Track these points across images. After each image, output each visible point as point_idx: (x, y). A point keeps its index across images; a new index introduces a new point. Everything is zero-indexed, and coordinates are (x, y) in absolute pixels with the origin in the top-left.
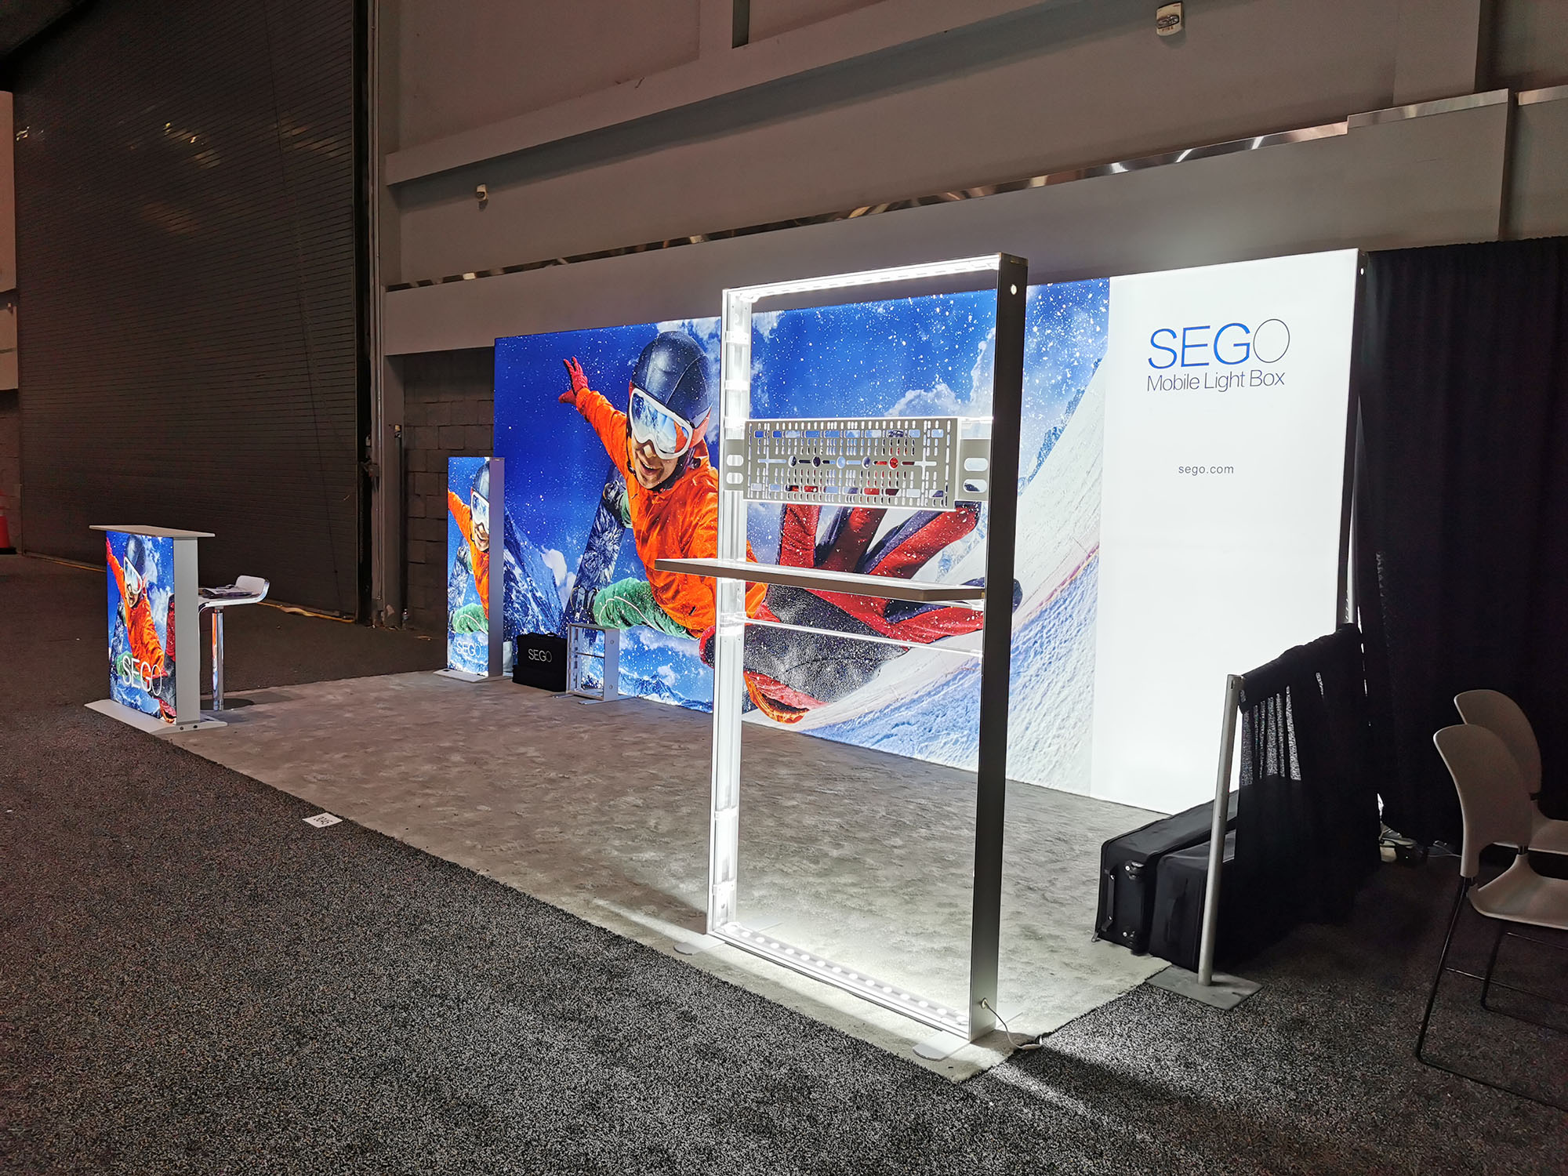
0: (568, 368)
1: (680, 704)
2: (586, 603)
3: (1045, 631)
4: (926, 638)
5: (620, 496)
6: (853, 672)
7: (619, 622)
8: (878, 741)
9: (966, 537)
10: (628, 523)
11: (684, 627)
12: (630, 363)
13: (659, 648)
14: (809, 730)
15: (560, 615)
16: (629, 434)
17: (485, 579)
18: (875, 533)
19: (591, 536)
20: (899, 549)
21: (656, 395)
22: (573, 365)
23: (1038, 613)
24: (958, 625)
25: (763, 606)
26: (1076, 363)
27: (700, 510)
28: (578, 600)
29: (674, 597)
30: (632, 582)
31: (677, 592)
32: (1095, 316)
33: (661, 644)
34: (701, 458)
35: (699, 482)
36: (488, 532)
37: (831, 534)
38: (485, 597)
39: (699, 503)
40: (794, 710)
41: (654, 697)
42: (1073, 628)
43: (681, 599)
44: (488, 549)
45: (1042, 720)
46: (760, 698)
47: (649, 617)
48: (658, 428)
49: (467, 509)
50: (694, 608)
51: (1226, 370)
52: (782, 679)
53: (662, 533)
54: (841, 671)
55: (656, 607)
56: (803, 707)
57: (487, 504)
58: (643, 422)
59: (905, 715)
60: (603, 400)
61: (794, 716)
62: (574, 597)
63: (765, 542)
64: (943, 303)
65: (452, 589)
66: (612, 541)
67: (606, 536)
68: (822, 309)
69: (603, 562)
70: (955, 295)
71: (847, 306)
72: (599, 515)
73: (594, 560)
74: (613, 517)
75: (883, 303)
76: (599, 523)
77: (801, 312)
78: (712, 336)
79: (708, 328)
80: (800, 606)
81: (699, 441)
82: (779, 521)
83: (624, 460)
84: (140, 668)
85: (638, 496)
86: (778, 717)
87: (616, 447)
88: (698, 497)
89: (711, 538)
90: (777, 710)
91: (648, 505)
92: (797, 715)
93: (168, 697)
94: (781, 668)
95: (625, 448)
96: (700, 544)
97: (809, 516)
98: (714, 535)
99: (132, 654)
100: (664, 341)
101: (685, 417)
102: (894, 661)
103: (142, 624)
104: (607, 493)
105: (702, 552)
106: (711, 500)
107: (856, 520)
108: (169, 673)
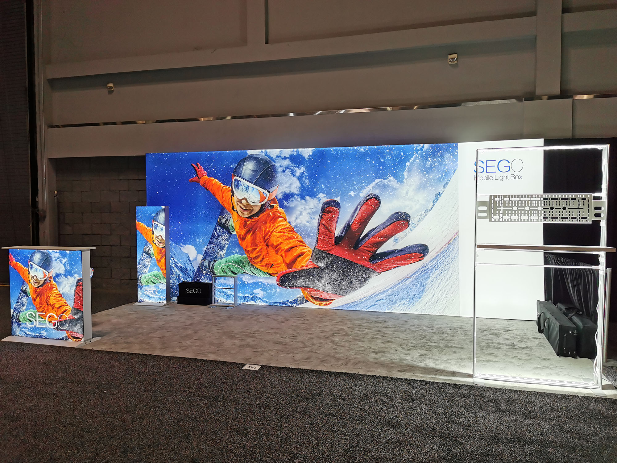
0: (194, 168)
1: (267, 304)
2: (209, 267)
3: (439, 262)
4: (389, 268)
5: (228, 221)
6: (356, 284)
7: (230, 273)
8: (369, 308)
9: (404, 231)
10: (233, 232)
11: (268, 273)
12: (232, 166)
13: (254, 283)
14: (335, 307)
15: (193, 273)
16: (233, 195)
17: (163, 260)
18: (363, 231)
19: (211, 238)
20: (375, 236)
21: (248, 179)
22: (197, 166)
23: (436, 256)
24: (403, 262)
25: (310, 261)
26: (446, 171)
27: (275, 225)
28: (204, 265)
29: (261, 261)
30: (237, 256)
31: (263, 259)
32: (453, 155)
33: (255, 281)
34: (274, 205)
35: (273, 214)
36: (164, 239)
37: (343, 232)
38: (164, 268)
39: (274, 223)
40: (327, 300)
41: (252, 303)
42: (450, 260)
43: (266, 261)
44: (165, 247)
45: (439, 292)
46: (310, 298)
47: (248, 270)
48: (249, 193)
49: (150, 229)
50: (273, 265)
51: (502, 174)
52: (321, 289)
53: (254, 235)
54: (350, 283)
55: (251, 266)
56: (332, 299)
57: (164, 227)
58: (241, 190)
59: (381, 297)
60: (216, 181)
61: (328, 303)
62: (202, 265)
63: (309, 236)
64: (390, 148)
65: (140, 266)
66: (224, 240)
67: (220, 238)
68: (334, 148)
69: (219, 249)
70: (395, 146)
71: (346, 148)
72: (216, 229)
73: (214, 248)
74: (224, 230)
75: (363, 147)
76: (216, 233)
77: (324, 149)
78: (278, 157)
79: (276, 153)
80: (329, 260)
81: (273, 198)
82: (316, 228)
83: (230, 206)
84: (46, 317)
85: (239, 221)
86: (319, 304)
87: (225, 201)
88: (273, 220)
89: (281, 236)
90: (319, 301)
91: (245, 224)
92: (329, 302)
93: (75, 329)
94: (320, 285)
95: (230, 201)
96: (275, 239)
97: (331, 226)
98: (282, 235)
99: (36, 310)
100: (251, 158)
101: (264, 188)
102: (375, 277)
103: (48, 295)
104: (220, 220)
105: (276, 242)
106: (280, 221)
107: (354, 227)
108: (76, 317)
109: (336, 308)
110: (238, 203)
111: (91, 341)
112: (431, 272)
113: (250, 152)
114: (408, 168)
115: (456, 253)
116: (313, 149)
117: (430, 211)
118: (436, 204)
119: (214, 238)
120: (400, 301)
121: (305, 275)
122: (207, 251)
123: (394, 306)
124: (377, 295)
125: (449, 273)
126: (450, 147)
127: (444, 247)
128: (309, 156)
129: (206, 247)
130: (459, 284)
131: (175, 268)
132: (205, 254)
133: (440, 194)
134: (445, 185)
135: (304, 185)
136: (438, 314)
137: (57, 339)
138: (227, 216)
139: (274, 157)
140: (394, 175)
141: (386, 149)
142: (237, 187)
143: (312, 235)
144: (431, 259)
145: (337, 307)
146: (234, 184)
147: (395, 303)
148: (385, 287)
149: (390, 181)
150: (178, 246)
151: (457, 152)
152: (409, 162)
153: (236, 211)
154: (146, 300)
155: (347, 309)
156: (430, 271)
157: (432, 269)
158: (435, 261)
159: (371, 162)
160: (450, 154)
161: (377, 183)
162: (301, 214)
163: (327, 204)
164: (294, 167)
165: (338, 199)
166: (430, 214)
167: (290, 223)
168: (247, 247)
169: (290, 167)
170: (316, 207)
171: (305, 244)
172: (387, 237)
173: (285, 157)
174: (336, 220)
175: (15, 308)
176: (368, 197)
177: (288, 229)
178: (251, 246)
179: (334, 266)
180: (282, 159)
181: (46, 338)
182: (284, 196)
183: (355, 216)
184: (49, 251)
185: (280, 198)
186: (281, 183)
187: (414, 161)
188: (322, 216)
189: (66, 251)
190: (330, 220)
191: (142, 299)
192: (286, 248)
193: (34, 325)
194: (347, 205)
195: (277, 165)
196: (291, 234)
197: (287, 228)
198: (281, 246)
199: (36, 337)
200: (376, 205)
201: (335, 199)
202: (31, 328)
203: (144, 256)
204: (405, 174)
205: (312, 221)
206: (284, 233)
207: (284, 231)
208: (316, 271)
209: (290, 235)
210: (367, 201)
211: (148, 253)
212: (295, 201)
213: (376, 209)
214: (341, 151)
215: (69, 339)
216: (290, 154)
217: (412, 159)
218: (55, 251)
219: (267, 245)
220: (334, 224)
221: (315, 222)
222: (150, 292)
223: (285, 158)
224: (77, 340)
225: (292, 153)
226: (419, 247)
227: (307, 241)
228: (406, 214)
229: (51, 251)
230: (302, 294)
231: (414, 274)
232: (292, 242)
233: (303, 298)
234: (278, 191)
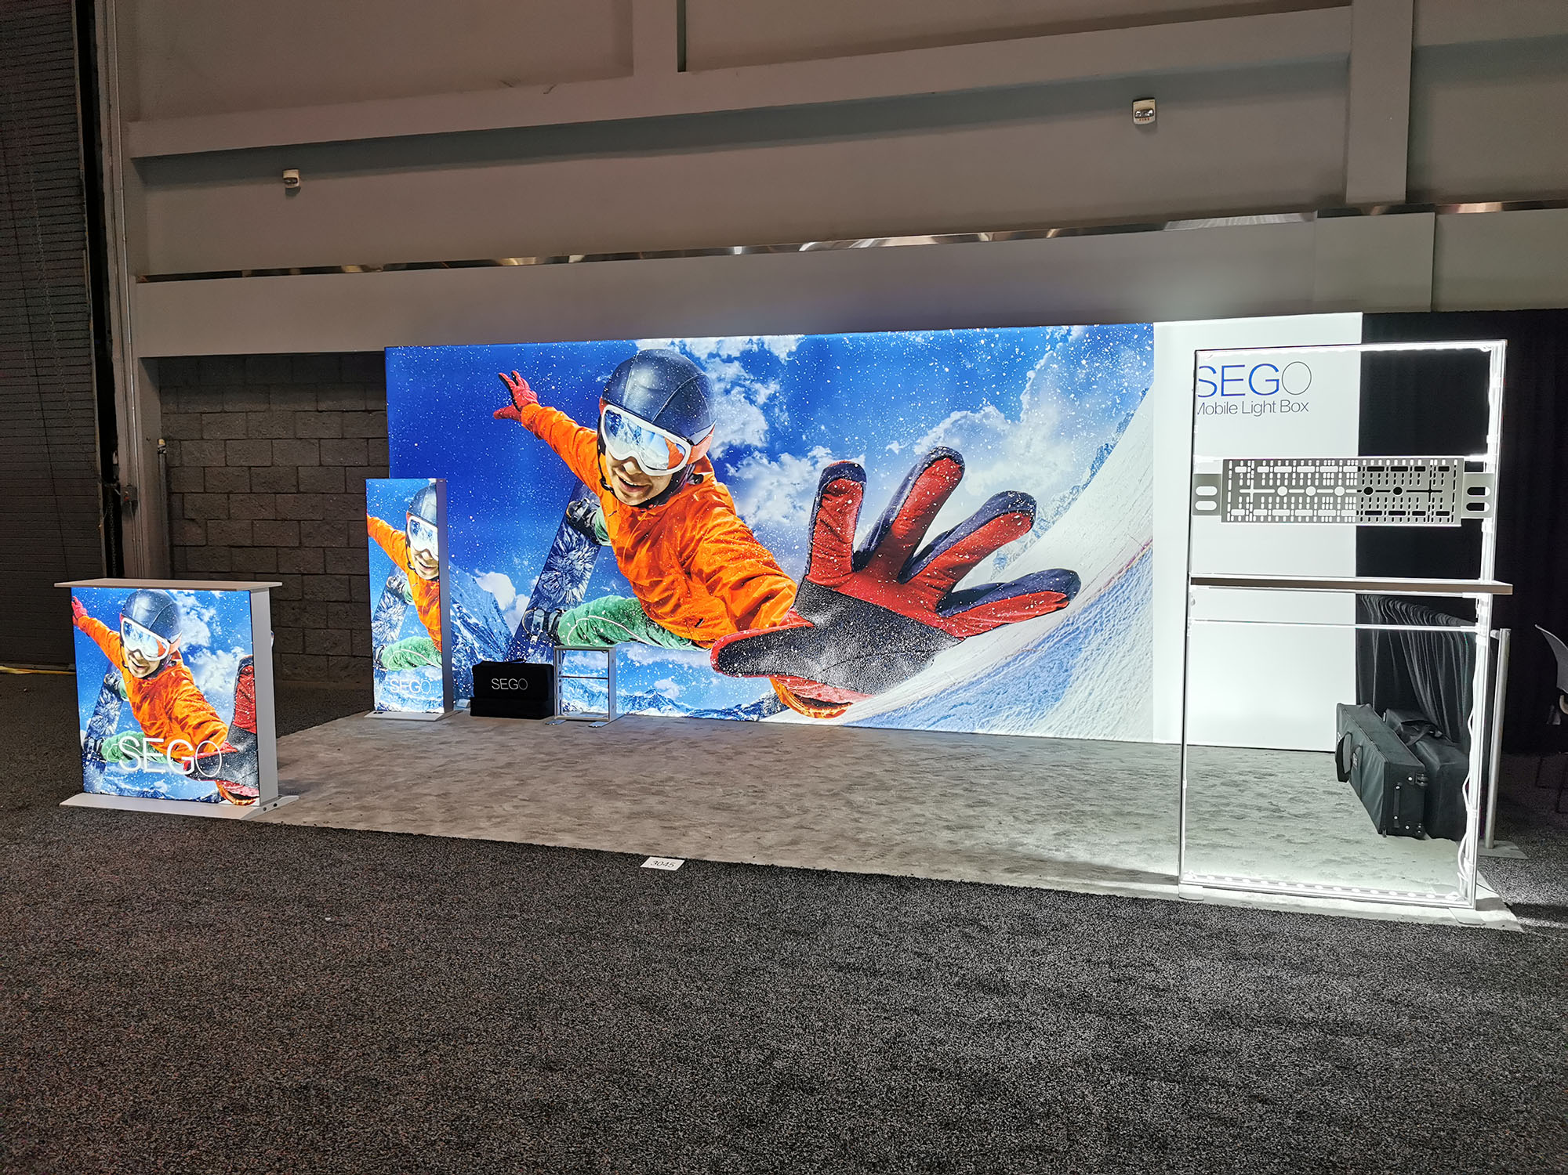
0: (506, 383)
1: (688, 714)
2: (545, 627)
3: (1104, 612)
4: (983, 627)
5: (592, 514)
6: (903, 665)
7: (597, 641)
8: (934, 723)
9: (1021, 538)
10: (604, 540)
11: (689, 640)
12: (599, 379)
13: (655, 664)
14: (853, 722)
15: (507, 640)
16: (602, 449)
17: (434, 609)
18: (921, 539)
19: (550, 556)
20: (950, 552)
21: (639, 412)
22: (514, 379)
23: (1097, 598)
24: (1017, 613)
25: (792, 612)
26: (1124, 391)
27: (705, 525)
28: (534, 622)
29: (674, 611)
30: (614, 600)
31: (677, 606)
32: (1141, 353)
33: (658, 659)
34: (704, 474)
35: (702, 497)
36: (437, 559)
37: (872, 541)
38: (436, 628)
39: (703, 518)
40: (833, 705)
41: (652, 712)
42: (1131, 608)
43: (684, 612)
44: (438, 577)
45: (1105, 686)
46: (791, 699)
47: (640, 632)
48: (643, 444)
49: (400, 535)
50: (701, 620)
51: (1260, 399)
52: (819, 678)
53: (654, 548)
54: (889, 664)
55: (650, 622)
56: (845, 701)
57: (435, 530)
58: (621, 439)
59: (963, 696)
60: (560, 416)
61: (835, 711)
62: (529, 621)
63: (790, 551)
64: (988, 336)
65: (378, 623)
66: (581, 559)
67: (573, 555)
68: (851, 335)
69: (570, 581)
70: (1000, 330)
71: (880, 334)
72: (561, 534)
73: (557, 580)
74: (582, 536)
75: (922, 333)
76: (563, 542)
77: (825, 337)
78: (711, 356)
79: (707, 347)
80: (837, 608)
81: (700, 457)
82: (807, 531)
83: (596, 478)
84: (166, 748)
85: (618, 513)
86: (815, 714)
87: (584, 464)
88: (701, 512)
89: (720, 552)
90: (813, 708)
91: (632, 522)
92: (839, 710)
93: (239, 776)
94: (816, 668)
95: (596, 465)
96: (706, 558)
97: (844, 526)
98: (724, 548)
99: (143, 733)
100: (647, 358)
101: (680, 435)
102: (949, 650)
103: (170, 696)
104: (572, 511)
105: (710, 565)
106: (720, 514)
107: (900, 528)
108: (240, 748)
109: (855, 725)
110: (616, 470)
111: (275, 805)
112: (1085, 637)
113: (644, 345)
114: (1032, 385)
115: (1146, 592)
116: (799, 336)
117: (1083, 488)
118: (1099, 472)
119: (556, 555)
120: (1011, 708)
121: (781, 645)
122: (540, 587)
123: (996, 720)
124: (953, 692)
125: (1129, 640)
126: (1134, 332)
127: (1116, 578)
128: (790, 354)
129: (538, 577)
130: (1151, 666)
131: (462, 628)
132: (534, 593)
133: (1108, 449)
134: (1122, 426)
135: (777, 425)
136: (1100, 738)
137: (195, 800)
138: (588, 501)
139: (704, 357)
140: (998, 402)
141: (977, 337)
142: (613, 430)
143: (797, 547)
144: (1086, 605)
145: (858, 722)
146: (606, 424)
147: (997, 712)
148: (973, 673)
149: (986, 416)
150: (468, 574)
151: (1152, 346)
152: (1033, 369)
153: (612, 489)
154: (395, 705)
155: (883, 727)
156: (1082, 636)
157: (1087, 630)
158: (1095, 611)
159: (941, 370)
160: (1134, 349)
161: (956, 421)
162: (769, 497)
163: (832, 472)
164: (752, 381)
165: (859, 461)
166: (1084, 496)
167: (742, 518)
168: (638, 576)
169: (743, 383)
170: (806, 481)
171: (779, 570)
172: (979, 554)
173: (729, 356)
174: (855, 511)
175: (90, 727)
176: (933, 456)
177: (738, 535)
178: (649, 575)
179: (849, 622)
180: (724, 361)
181: (168, 799)
182: (727, 452)
183: (902, 501)
184: (171, 591)
185: (719, 458)
186: (719, 420)
187: (1047, 366)
188: (821, 501)
189: (213, 592)
190: (840, 512)
191: (386, 705)
192: (734, 579)
193: (137, 768)
194: (882, 475)
195: (711, 375)
196: (747, 547)
197: (736, 531)
198: (720, 574)
199: (143, 795)
200: (954, 475)
201: (852, 461)
202: (130, 775)
203: (387, 600)
204: (1025, 398)
205: (797, 514)
206: (728, 542)
207: (728, 538)
208: (806, 634)
209: (743, 547)
210: (930, 465)
211: (396, 593)
212: (754, 465)
213: (955, 484)
214: (869, 343)
215: (223, 799)
216: (741, 349)
217: (1042, 362)
218: (186, 592)
219: (688, 573)
220: (851, 522)
221: (805, 517)
222: (405, 686)
223: (729, 360)
224: (244, 802)
225: (748, 347)
226: (1056, 576)
227: (784, 564)
228: (1026, 498)
229: (174, 592)
230: (773, 692)
231: (1043, 641)
232: (747, 566)
233: (776, 699)
234: (712, 441)
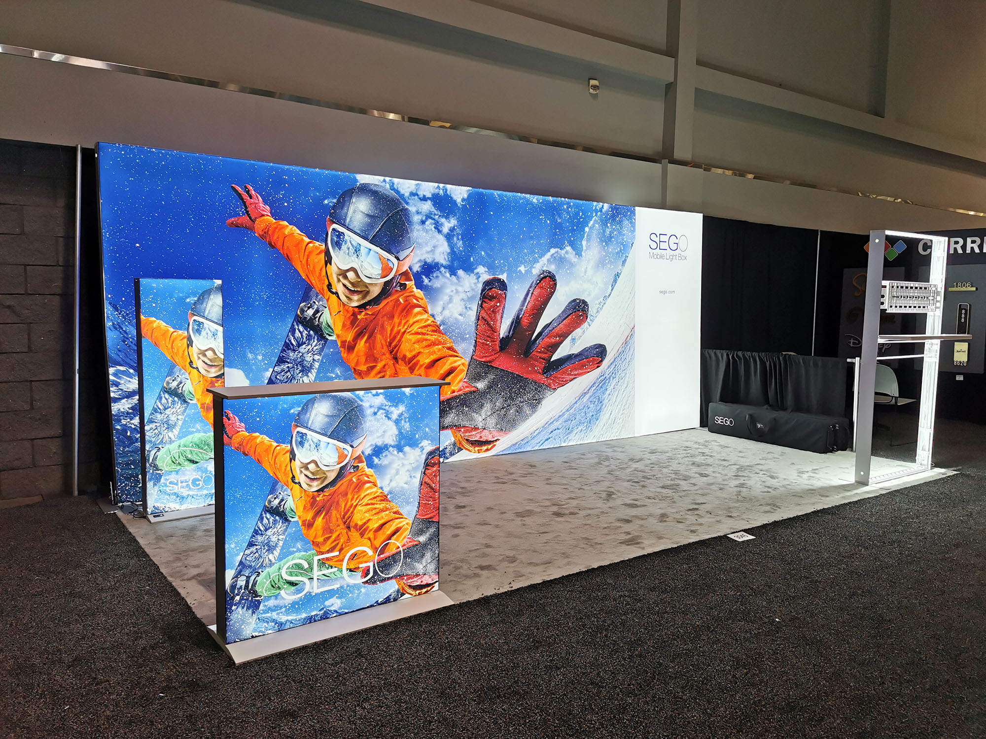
0: (240, 195)
3: (616, 367)
5: (320, 314)
6: (527, 409)
8: (542, 444)
9: (582, 327)
10: (330, 335)
12: (326, 202)
14: (500, 451)
16: (328, 260)
18: (536, 328)
19: (283, 351)
20: (549, 336)
21: (358, 232)
23: (613, 359)
24: (580, 371)
25: (464, 382)
26: (625, 243)
27: (408, 321)
32: (631, 223)
34: (407, 283)
35: (406, 301)
36: (222, 357)
37: (510, 330)
39: (406, 316)
40: (489, 443)
42: (626, 364)
45: (616, 409)
46: (464, 443)
48: (362, 258)
49: (181, 335)
51: (672, 253)
52: (480, 425)
53: (370, 341)
54: (519, 411)
56: (496, 439)
57: (220, 329)
58: (344, 253)
59: (556, 424)
60: (292, 230)
61: (490, 447)
63: (464, 339)
64: (568, 203)
65: (153, 426)
66: (310, 352)
67: (303, 349)
68: (499, 192)
69: (301, 371)
70: (573, 200)
71: (514, 194)
72: (293, 331)
73: (289, 371)
74: (312, 332)
75: (536, 197)
77: (484, 191)
78: (413, 194)
79: (409, 187)
80: (491, 376)
81: (404, 270)
82: (474, 325)
83: (324, 283)
84: (342, 560)
85: (341, 313)
86: (478, 450)
87: (313, 272)
88: (405, 312)
89: (418, 341)
90: (478, 446)
91: (353, 319)
92: (492, 445)
93: (420, 567)
94: (479, 419)
95: (324, 273)
96: (407, 348)
97: (495, 321)
98: (421, 338)
99: (314, 552)
100: (365, 190)
101: (389, 251)
102: (549, 397)
104: (302, 311)
105: (411, 351)
106: (419, 313)
107: (525, 321)
108: (422, 539)
109: (501, 453)
110: (341, 278)
112: (609, 382)
113: (363, 179)
114: (587, 236)
115: (632, 355)
116: (469, 188)
119: (288, 349)
121: (458, 406)
122: (273, 378)
123: (571, 436)
124: (551, 423)
125: (626, 383)
126: (628, 211)
127: (621, 348)
128: (463, 200)
129: (271, 370)
130: (634, 395)
133: (618, 275)
134: (624, 262)
135: (455, 250)
137: (372, 606)
138: (317, 303)
139: (407, 194)
140: (572, 244)
141: (562, 204)
142: (338, 244)
143: (467, 336)
144: (609, 364)
145: (502, 451)
146: (332, 239)
147: (572, 431)
148: (560, 410)
149: (567, 252)
151: (635, 220)
152: (588, 226)
153: (336, 294)
155: (516, 452)
156: (607, 381)
157: (609, 378)
158: (613, 367)
159: (546, 221)
160: (628, 220)
161: (553, 254)
162: (451, 300)
163: (488, 284)
164: (440, 216)
165: (503, 277)
166: (609, 300)
167: (433, 316)
168: (357, 364)
169: (433, 217)
170: (473, 290)
171: (457, 353)
172: (564, 336)
173: (424, 196)
174: (501, 311)
175: (241, 563)
176: (542, 276)
177: (430, 328)
178: (366, 362)
179: (498, 385)
180: (421, 199)
181: (341, 614)
182: (423, 267)
183: (526, 304)
185: (417, 271)
186: (418, 243)
187: (593, 225)
188: (482, 304)
189: (403, 389)
190: (493, 311)
191: (160, 505)
192: (428, 361)
193: (304, 593)
194: (516, 287)
195: (412, 209)
196: (436, 337)
197: (429, 325)
198: (418, 358)
199: (311, 620)
200: (552, 288)
201: (500, 277)
203: (164, 401)
204: (584, 243)
205: (468, 313)
206: (424, 334)
207: (423, 331)
208: (473, 396)
209: (433, 338)
210: (540, 282)
212: (441, 277)
213: (552, 293)
214: (509, 199)
215: (403, 594)
216: (432, 192)
217: (592, 222)
218: (374, 392)
219: (395, 359)
220: (499, 317)
221: (473, 314)
222: (184, 484)
223: (424, 199)
224: (424, 590)
225: (437, 191)
226: (597, 348)
227: (460, 348)
228: (584, 302)
229: (361, 393)
230: (453, 439)
231: (591, 387)
232: (436, 351)
233: (454, 444)
234: (413, 259)
